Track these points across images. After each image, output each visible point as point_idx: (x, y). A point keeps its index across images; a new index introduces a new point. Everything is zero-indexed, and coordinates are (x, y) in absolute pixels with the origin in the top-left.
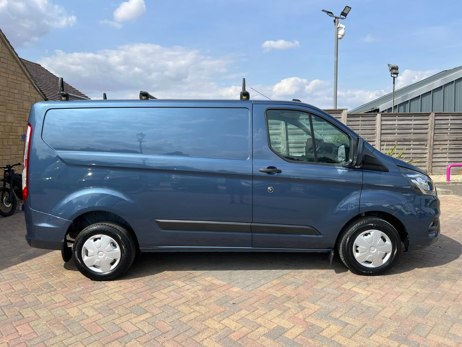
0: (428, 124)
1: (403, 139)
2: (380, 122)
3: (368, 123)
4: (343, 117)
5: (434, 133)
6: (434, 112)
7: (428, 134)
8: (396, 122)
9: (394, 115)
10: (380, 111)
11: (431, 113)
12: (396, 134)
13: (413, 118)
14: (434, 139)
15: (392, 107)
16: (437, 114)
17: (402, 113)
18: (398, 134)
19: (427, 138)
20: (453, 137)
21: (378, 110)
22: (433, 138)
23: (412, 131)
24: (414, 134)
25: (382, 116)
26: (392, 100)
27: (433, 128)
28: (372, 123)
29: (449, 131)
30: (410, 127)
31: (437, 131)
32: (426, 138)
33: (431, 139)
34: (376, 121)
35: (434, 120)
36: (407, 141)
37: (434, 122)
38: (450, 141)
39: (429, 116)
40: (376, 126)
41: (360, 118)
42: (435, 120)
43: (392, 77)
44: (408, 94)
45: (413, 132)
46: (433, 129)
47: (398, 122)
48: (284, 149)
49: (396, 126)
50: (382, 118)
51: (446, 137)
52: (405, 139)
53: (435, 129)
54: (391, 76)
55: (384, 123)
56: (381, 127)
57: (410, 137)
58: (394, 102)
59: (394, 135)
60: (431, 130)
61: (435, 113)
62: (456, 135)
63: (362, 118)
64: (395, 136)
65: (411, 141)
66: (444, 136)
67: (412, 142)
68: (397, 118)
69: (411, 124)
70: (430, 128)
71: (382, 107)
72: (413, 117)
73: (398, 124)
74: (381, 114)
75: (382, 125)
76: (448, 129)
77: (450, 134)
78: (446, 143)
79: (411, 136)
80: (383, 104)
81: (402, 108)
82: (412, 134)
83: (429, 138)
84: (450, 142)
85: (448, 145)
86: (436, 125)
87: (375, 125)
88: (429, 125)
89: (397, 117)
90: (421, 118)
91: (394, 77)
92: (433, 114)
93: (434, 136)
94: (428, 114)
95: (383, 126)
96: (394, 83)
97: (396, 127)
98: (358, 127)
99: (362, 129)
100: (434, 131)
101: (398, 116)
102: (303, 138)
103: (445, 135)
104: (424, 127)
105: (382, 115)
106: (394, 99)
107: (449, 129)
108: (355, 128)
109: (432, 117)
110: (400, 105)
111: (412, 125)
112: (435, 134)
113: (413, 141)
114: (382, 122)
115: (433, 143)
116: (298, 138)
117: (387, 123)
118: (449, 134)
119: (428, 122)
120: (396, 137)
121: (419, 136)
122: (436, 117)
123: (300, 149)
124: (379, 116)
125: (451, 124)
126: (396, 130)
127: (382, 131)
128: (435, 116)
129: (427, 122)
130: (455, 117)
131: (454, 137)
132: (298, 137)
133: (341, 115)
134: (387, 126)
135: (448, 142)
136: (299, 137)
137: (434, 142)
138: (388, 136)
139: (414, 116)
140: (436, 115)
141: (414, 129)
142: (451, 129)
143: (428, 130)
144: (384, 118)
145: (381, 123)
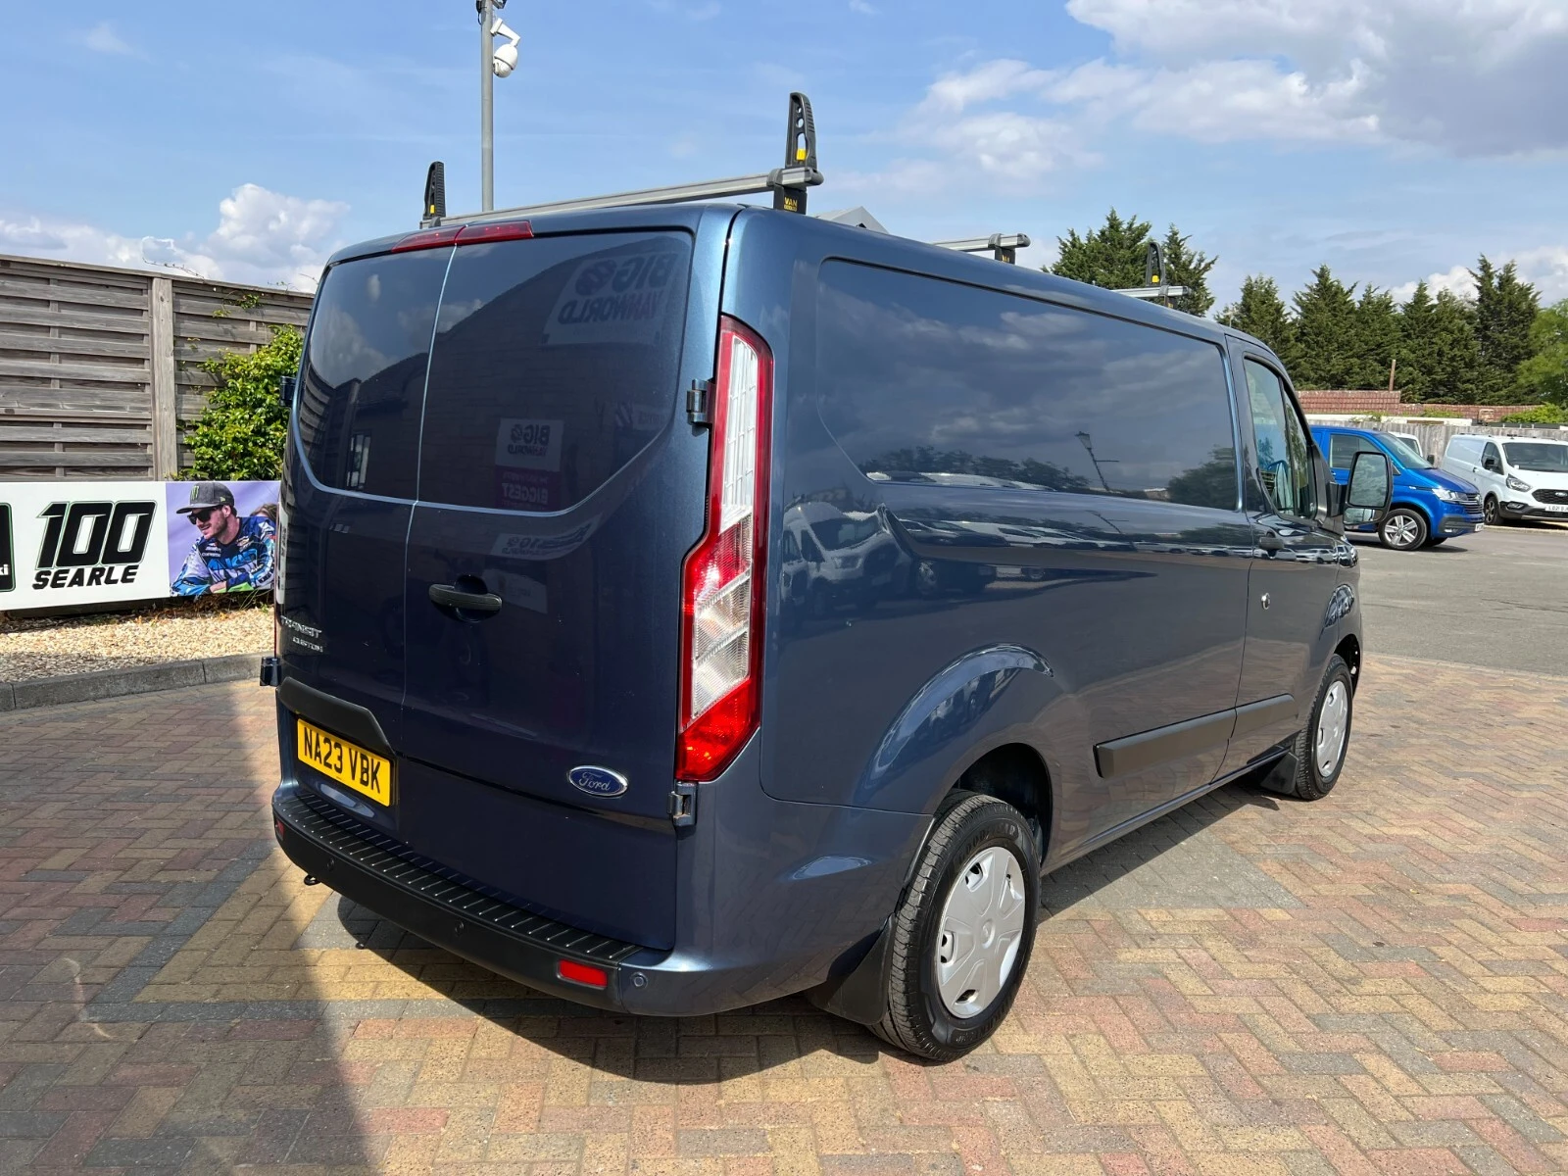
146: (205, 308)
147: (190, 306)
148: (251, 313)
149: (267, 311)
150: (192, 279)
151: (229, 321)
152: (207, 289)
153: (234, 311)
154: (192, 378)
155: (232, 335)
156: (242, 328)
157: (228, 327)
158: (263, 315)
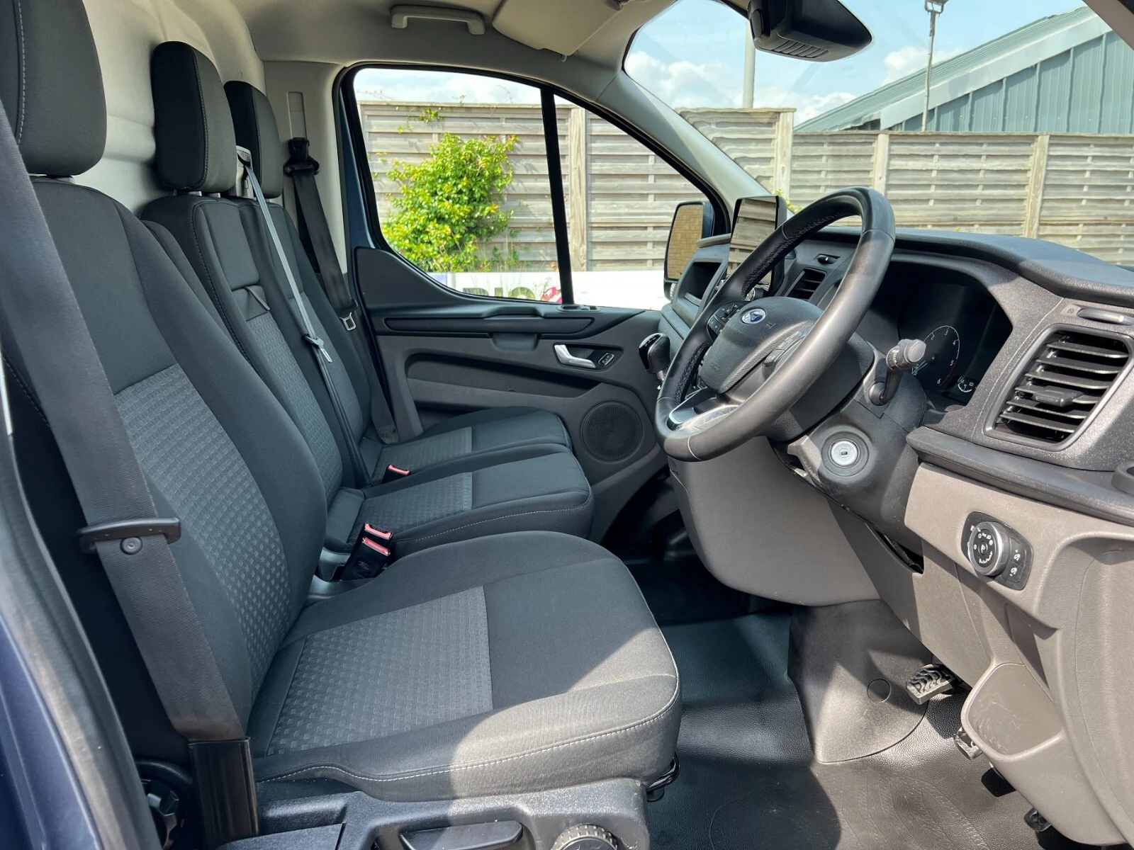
0: (1026, 171)
1: (952, 218)
2: (887, 160)
3: (849, 166)
4: (779, 139)
5: (1043, 201)
6: (1049, 133)
7: (1025, 203)
8: (935, 164)
9: (929, 139)
10: (884, 125)
11: (1037, 136)
12: (931, 203)
13: (986, 151)
14: (1042, 219)
15: (922, 114)
16: (1056, 140)
17: (948, 132)
18: (938, 201)
19: (1021, 215)
20: (1094, 212)
21: (875, 124)
22: (1040, 216)
23: (979, 191)
24: (984, 201)
25: (891, 143)
26: (924, 91)
27: (1042, 183)
28: (860, 164)
29: (1085, 194)
30: (975, 180)
31: (1052, 194)
32: (1017, 215)
33: (1033, 217)
34: (872, 160)
35: (1045, 157)
36: (962, 225)
37: (1047, 165)
38: (1085, 225)
39: (1032, 146)
40: (871, 175)
41: (825, 146)
42: (1050, 157)
43: (929, 11)
44: (969, 74)
45: (981, 195)
46: (1041, 188)
47: (939, 164)
48: (581, 249)
49: (934, 174)
50: (894, 147)
51: (1075, 213)
52: (955, 220)
53: (1046, 186)
54: (926, 8)
55: (897, 164)
56: (888, 179)
57: (973, 212)
58: (928, 96)
59: (923, 206)
60: (1035, 190)
61: (1052, 137)
62: (1102, 208)
63: (831, 148)
64: (926, 209)
65: (973, 225)
66: (1069, 208)
67: (976, 226)
68: (938, 151)
69: (978, 171)
70: (1031, 184)
71: (889, 115)
72: (985, 147)
73: (938, 170)
74: (891, 135)
75: (889, 172)
76: (1081, 186)
77: (1090, 204)
78: (1073, 230)
79: (974, 209)
80: (891, 106)
81: (948, 117)
82: (978, 203)
83: (1028, 215)
84: (1086, 228)
85: (1079, 238)
86: (1051, 176)
87: (869, 172)
88: (1029, 174)
89: (937, 145)
90: (1009, 151)
91: (933, 13)
92: (1044, 140)
93: (1041, 208)
94: (1030, 139)
95: (893, 176)
96: (932, 32)
97: (932, 180)
98: (818, 180)
99: (829, 183)
100: (1043, 195)
101: (941, 144)
102: (645, 208)
103: (1074, 205)
104: (1015, 181)
105: (894, 139)
106: (931, 88)
107: (1085, 189)
108: (807, 181)
109: (1040, 148)
110: (944, 108)
111: (981, 175)
112: (1046, 204)
113: (980, 225)
114: (893, 162)
115: (1038, 230)
116: (626, 210)
117: (906, 165)
118: (1084, 203)
119: (1029, 163)
120: (931, 210)
121: (999, 209)
122: (1052, 149)
123: (636, 248)
124: (883, 140)
125: (1093, 172)
126: (932, 190)
127: (889, 192)
128: (1051, 145)
129: (1023, 165)
130: (1107, 152)
131: (1099, 212)
132: (628, 206)
133: (773, 132)
134: (907, 177)
135: (1080, 229)
136: (632, 207)
137: (1042, 227)
138: (906, 210)
139: (989, 144)
140: (1052, 142)
141: (986, 187)
142: (1091, 187)
143: (1027, 190)
144: (898, 149)
145: (889, 164)
146: (392, 126)
147: (379, 126)
148: (432, 127)
149: (448, 123)
150: (377, 102)
151: (414, 135)
152: (391, 109)
153: (418, 126)
154: (383, 187)
155: (417, 148)
156: (426, 141)
157: (414, 140)
158: (444, 127)
